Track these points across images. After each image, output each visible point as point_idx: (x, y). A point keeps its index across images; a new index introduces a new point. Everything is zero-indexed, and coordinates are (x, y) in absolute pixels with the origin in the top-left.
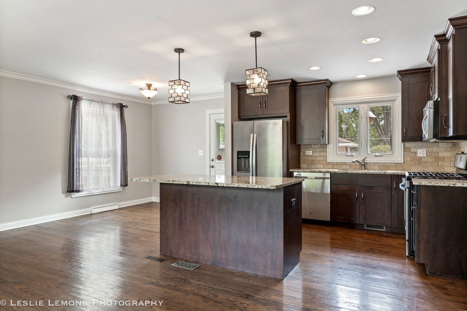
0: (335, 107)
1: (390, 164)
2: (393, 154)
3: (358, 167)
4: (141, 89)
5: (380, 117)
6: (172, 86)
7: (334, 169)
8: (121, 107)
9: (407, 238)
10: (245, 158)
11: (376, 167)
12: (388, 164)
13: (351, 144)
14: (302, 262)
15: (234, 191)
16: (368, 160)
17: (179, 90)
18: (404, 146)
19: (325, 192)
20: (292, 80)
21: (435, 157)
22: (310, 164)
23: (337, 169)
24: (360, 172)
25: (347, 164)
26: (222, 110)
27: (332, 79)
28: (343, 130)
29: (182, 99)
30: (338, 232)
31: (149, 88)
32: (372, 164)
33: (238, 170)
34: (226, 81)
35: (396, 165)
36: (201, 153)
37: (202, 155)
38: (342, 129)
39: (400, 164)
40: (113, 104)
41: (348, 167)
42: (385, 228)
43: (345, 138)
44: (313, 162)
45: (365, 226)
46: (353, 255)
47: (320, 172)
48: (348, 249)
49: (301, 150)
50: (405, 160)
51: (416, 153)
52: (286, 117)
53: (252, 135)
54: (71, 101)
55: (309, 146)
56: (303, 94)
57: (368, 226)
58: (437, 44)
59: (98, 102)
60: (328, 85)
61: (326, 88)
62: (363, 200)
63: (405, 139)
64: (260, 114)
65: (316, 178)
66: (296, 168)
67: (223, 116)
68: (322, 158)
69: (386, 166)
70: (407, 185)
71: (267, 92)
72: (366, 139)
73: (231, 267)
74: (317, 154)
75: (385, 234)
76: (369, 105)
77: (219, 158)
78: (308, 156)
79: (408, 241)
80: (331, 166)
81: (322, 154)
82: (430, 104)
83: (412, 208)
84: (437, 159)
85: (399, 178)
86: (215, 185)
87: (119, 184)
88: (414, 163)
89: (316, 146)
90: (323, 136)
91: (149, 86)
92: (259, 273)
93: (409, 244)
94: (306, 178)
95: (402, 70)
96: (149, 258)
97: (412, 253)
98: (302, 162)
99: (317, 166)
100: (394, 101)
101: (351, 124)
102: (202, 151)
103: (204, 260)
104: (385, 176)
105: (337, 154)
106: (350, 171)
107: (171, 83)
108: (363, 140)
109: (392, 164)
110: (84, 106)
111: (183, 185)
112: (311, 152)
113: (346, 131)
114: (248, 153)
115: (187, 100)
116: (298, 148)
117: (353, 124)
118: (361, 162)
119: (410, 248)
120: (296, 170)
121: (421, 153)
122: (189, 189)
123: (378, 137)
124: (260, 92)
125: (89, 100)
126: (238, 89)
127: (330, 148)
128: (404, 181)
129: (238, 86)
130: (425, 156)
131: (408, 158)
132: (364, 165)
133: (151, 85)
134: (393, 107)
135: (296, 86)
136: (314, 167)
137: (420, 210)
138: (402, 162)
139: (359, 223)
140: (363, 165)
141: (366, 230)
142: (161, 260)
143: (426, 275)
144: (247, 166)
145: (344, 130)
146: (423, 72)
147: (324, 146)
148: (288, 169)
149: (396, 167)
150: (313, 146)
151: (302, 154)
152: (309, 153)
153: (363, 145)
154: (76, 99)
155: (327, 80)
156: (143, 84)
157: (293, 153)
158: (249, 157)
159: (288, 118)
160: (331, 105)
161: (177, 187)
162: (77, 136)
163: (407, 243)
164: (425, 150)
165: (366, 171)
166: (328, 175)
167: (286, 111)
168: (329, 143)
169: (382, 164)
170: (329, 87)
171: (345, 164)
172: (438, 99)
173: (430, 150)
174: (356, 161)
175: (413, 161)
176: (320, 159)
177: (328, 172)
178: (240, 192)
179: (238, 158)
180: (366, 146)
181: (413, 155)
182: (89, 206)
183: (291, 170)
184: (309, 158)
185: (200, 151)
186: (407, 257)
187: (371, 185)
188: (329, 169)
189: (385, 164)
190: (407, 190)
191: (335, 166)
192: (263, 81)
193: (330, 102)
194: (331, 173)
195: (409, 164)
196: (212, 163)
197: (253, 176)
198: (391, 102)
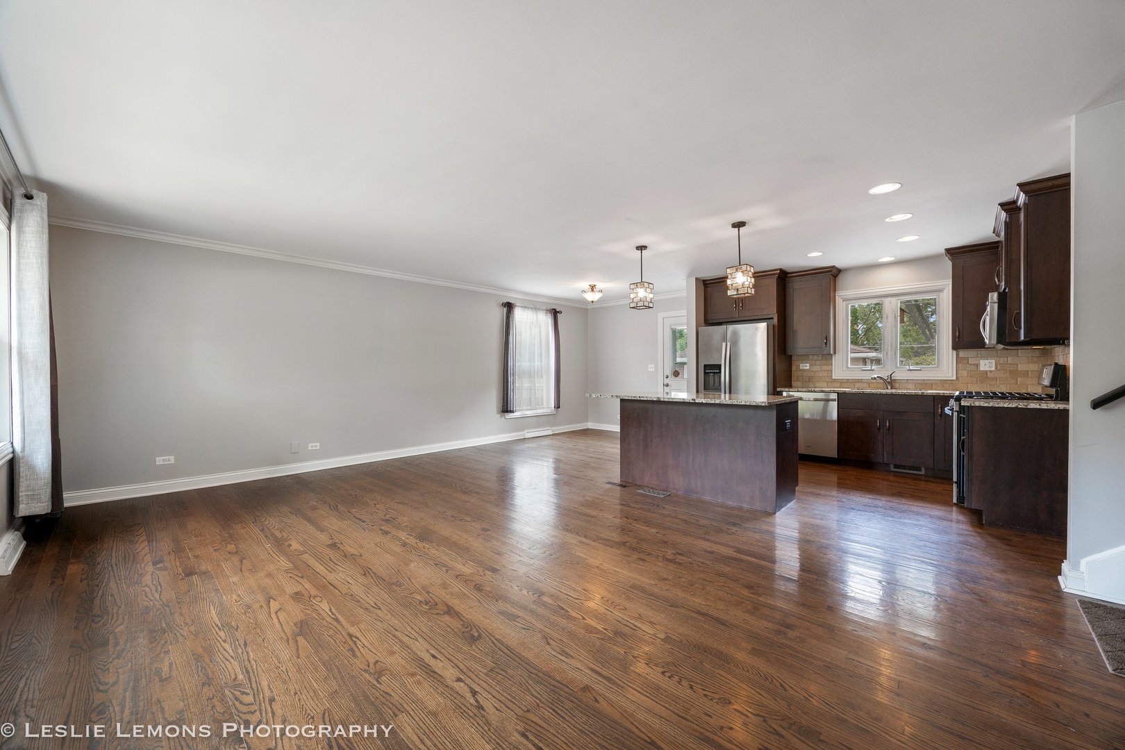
0: (845, 303)
1: (934, 382)
2: (938, 366)
3: (881, 386)
4: (584, 291)
5: (929, 310)
6: (633, 289)
7: (844, 388)
8: (555, 313)
9: (955, 479)
10: (714, 373)
11: (911, 386)
12: (929, 382)
13: (873, 355)
14: (798, 499)
15: (713, 410)
16: (895, 376)
17: (641, 293)
18: (957, 355)
19: (828, 418)
20: (781, 270)
21: (1010, 371)
22: (806, 382)
23: (848, 388)
24: (884, 391)
25: (863, 381)
26: (684, 312)
27: (839, 265)
28: (858, 334)
29: (646, 304)
30: (850, 472)
31: (592, 290)
32: (902, 381)
33: (705, 389)
34: (689, 276)
35: (943, 383)
36: (651, 368)
37: (653, 370)
38: (857, 331)
39: (950, 382)
40: (547, 310)
41: (865, 385)
42: (923, 470)
43: (863, 344)
44: (810, 379)
45: (892, 466)
46: (871, 497)
47: (822, 392)
48: (864, 491)
49: (793, 362)
50: (959, 376)
51: (977, 365)
52: (772, 318)
53: (724, 344)
54: (505, 309)
55: (805, 357)
56: (796, 286)
57: (896, 466)
58: (1003, 214)
59: (532, 308)
60: (833, 273)
61: (832, 277)
62: (888, 430)
63: (958, 345)
64: (736, 316)
65: (816, 400)
66: (785, 387)
67: (684, 320)
68: (825, 374)
69: (926, 384)
70: (956, 408)
71: (753, 293)
72: (894, 345)
73: (707, 498)
74: (817, 368)
75: (923, 478)
76: (899, 298)
77: (676, 374)
78: (804, 370)
79: (956, 482)
80: (839, 385)
81: (825, 368)
82: (994, 297)
83: (962, 438)
84: (1015, 373)
85: (945, 400)
86: (691, 401)
87: (553, 405)
88: (974, 379)
89: (815, 357)
90: (826, 344)
91: (593, 288)
92: (746, 506)
93: (959, 487)
94: (801, 399)
95: (953, 247)
96: (609, 483)
97: (961, 499)
98: (794, 378)
99: (817, 384)
100: (941, 291)
101: (874, 323)
102: (653, 366)
103: (674, 489)
104: (923, 396)
105: (847, 367)
106: (868, 391)
107: (632, 286)
108: (890, 348)
109: (937, 382)
110: (519, 314)
111: (653, 402)
112: (808, 365)
113: (865, 335)
114: (719, 367)
115: (651, 305)
116: (789, 360)
117: (878, 322)
118: (886, 378)
119: (960, 493)
120: (786, 389)
121: (987, 365)
122: (656, 407)
123: (924, 343)
124: (744, 294)
125: (523, 307)
126: (704, 284)
127: (837, 361)
128: (952, 402)
129: (704, 281)
130: (993, 369)
131: (965, 373)
132: (891, 382)
133: (595, 285)
134: (939, 301)
135: (786, 277)
136: (813, 386)
137: (972, 440)
138: (954, 378)
139: (881, 461)
140: (889, 383)
141: (893, 471)
142: (621, 485)
143: (983, 525)
144: (717, 384)
145: (860, 332)
146: (989, 248)
147: (828, 357)
148: (775, 387)
149: (943, 386)
150: (811, 357)
151: (794, 368)
152: (806, 366)
153: (889, 354)
154: (509, 307)
155: (833, 267)
156: (585, 285)
157: (781, 366)
158: (720, 372)
159: (775, 321)
160: (839, 301)
161: (641, 405)
162: (511, 346)
163: (955, 486)
164: (994, 361)
165: (894, 391)
166: (834, 396)
167: (773, 311)
168: (835, 353)
169: (919, 382)
170: (835, 276)
171: (860, 381)
172: (1005, 289)
173: (1002, 360)
174: (878, 377)
175: (972, 377)
176: (821, 375)
177: (834, 392)
178: (719, 410)
179: (705, 373)
180: (894, 356)
181: (973, 368)
182: (522, 430)
183: (778, 389)
184: (805, 374)
185: (650, 366)
186: (955, 504)
187: (902, 410)
188: (835, 388)
189: (925, 382)
190: (955, 414)
191: (845, 385)
192: (749, 279)
193: (837, 297)
194: (838, 393)
195: (966, 381)
196: (667, 381)
197: (725, 393)
198: (936, 294)
